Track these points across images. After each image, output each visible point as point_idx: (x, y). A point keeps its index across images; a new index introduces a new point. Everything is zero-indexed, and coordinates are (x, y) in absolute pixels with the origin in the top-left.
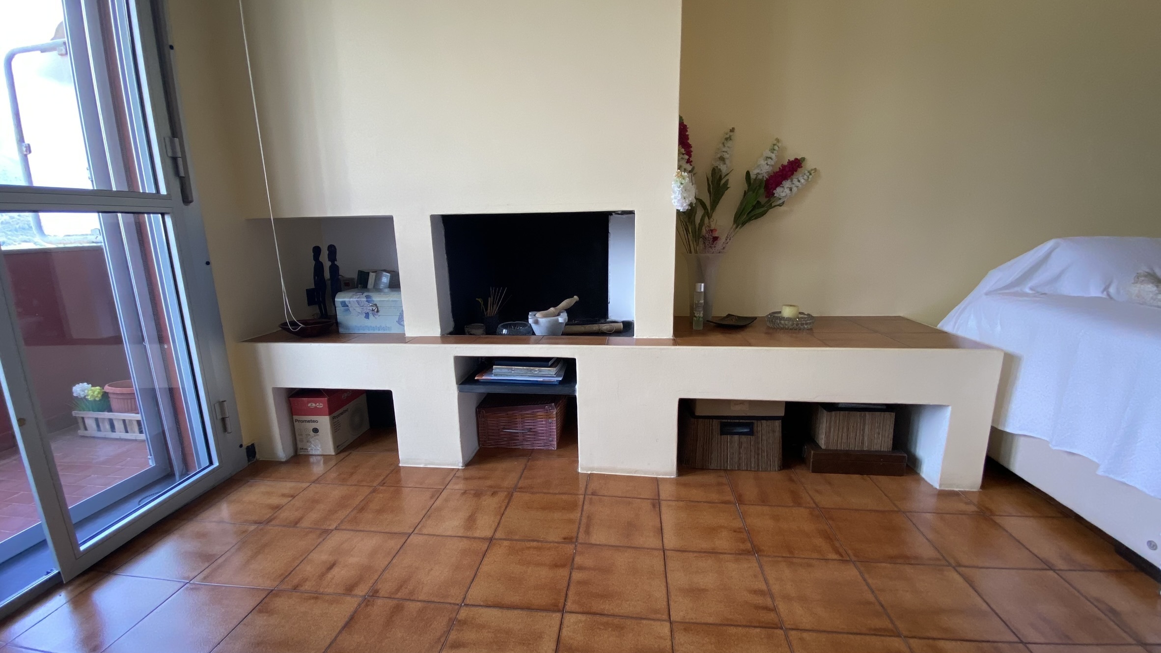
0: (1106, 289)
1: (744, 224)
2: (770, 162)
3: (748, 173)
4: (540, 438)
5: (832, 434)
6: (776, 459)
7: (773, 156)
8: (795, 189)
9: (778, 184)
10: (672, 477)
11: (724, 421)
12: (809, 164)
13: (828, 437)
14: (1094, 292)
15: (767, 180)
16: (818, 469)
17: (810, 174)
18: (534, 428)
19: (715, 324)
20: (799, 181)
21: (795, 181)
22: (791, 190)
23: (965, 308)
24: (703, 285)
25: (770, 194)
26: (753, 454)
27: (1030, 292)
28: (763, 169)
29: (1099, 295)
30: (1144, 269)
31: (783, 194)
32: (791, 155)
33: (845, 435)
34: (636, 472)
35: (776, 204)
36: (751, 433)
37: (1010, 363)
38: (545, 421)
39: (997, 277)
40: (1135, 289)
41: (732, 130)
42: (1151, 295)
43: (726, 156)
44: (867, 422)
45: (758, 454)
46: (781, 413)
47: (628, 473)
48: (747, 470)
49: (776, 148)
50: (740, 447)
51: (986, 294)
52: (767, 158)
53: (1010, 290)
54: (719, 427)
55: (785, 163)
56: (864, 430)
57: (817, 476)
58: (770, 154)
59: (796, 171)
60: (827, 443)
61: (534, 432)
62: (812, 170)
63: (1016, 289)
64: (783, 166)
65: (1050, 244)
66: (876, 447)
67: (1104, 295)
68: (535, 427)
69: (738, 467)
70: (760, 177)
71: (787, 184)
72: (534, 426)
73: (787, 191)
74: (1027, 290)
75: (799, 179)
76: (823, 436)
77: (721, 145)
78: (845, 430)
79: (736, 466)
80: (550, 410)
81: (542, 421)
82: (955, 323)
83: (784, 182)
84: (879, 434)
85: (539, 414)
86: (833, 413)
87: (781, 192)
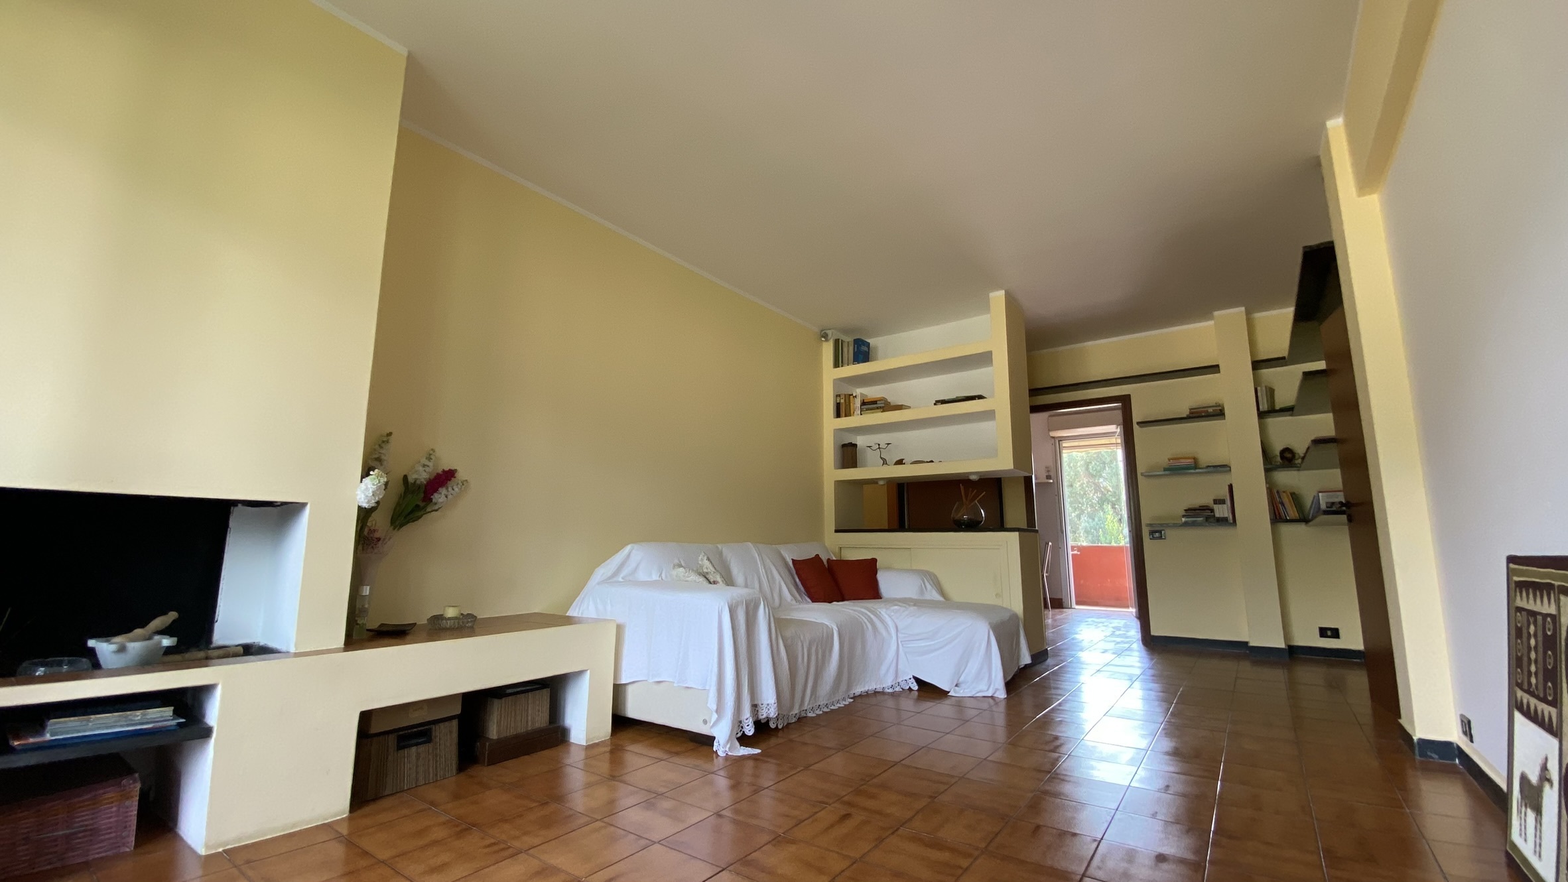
0: (660, 575)
1: (402, 526)
2: (427, 469)
3: (405, 477)
4: (103, 837)
5: (502, 722)
6: (454, 762)
7: (431, 464)
8: (450, 497)
9: (436, 490)
10: (344, 816)
11: (401, 733)
12: (461, 475)
13: (499, 725)
14: (655, 577)
15: (426, 486)
16: (493, 761)
17: (463, 485)
18: (92, 825)
19: (373, 633)
20: (453, 489)
21: (450, 489)
22: (446, 497)
23: (583, 599)
24: (368, 587)
25: (428, 499)
26: (431, 762)
27: (622, 580)
28: (422, 476)
29: (658, 579)
30: (676, 561)
31: (440, 500)
32: (446, 466)
33: (513, 719)
34: (294, 825)
35: (433, 509)
36: (429, 741)
37: (620, 629)
38: (115, 806)
39: (602, 572)
40: (674, 573)
41: (390, 434)
42: (683, 574)
43: (383, 457)
44: (530, 702)
45: (436, 762)
46: (457, 710)
47: (283, 830)
48: (425, 784)
49: (432, 457)
50: (418, 759)
51: (598, 584)
52: (424, 466)
53: (610, 580)
54: (396, 741)
55: (440, 471)
56: (528, 710)
57: (491, 768)
58: (427, 463)
59: (450, 480)
60: (499, 732)
61: (91, 830)
62: (464, 481)
63: (615, 579)
64: (438, 474)
65: (628, 548)
66: (537, 725)
67: (660, 579)
68: (94, 821)
69: (416, 783)
70: (418, 482)
71: (443, 491)
72: (92, 819)
73: (443, 496)
74: (620, 580)
75: (453, 488)
76: (495, 726)
77: (377, 446)
78: (513, 715)
79: (414, 783)
80: (130, 784)
81: (112, 807)
82: (579, 609)
83: (440, 489)
84: (539, 711)
85: (107, 796)
86: (504, 699)
87: (439, 497)
